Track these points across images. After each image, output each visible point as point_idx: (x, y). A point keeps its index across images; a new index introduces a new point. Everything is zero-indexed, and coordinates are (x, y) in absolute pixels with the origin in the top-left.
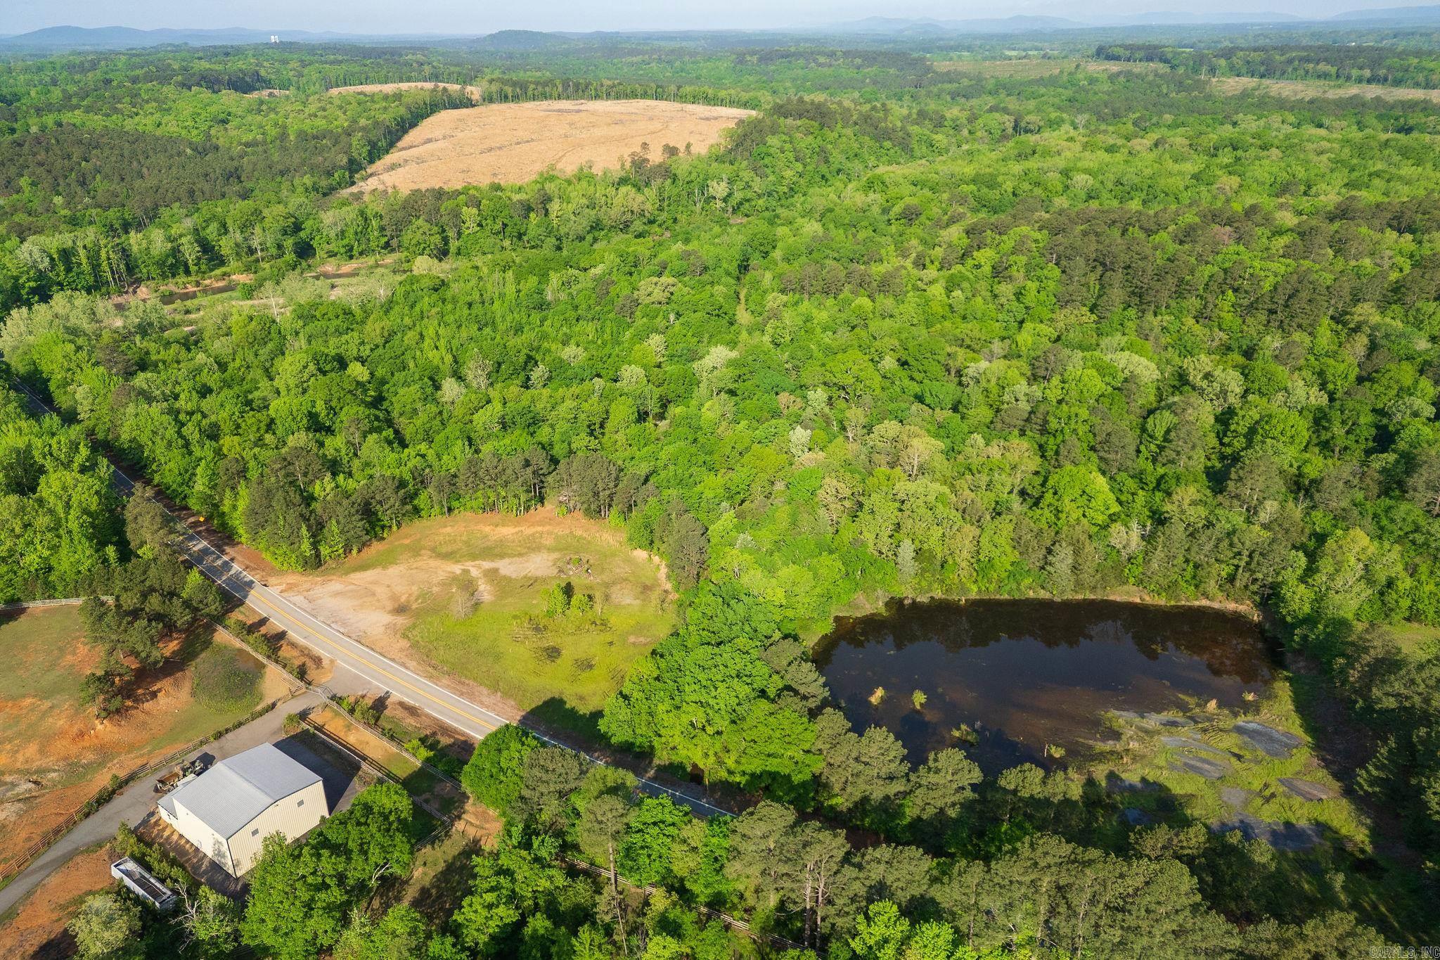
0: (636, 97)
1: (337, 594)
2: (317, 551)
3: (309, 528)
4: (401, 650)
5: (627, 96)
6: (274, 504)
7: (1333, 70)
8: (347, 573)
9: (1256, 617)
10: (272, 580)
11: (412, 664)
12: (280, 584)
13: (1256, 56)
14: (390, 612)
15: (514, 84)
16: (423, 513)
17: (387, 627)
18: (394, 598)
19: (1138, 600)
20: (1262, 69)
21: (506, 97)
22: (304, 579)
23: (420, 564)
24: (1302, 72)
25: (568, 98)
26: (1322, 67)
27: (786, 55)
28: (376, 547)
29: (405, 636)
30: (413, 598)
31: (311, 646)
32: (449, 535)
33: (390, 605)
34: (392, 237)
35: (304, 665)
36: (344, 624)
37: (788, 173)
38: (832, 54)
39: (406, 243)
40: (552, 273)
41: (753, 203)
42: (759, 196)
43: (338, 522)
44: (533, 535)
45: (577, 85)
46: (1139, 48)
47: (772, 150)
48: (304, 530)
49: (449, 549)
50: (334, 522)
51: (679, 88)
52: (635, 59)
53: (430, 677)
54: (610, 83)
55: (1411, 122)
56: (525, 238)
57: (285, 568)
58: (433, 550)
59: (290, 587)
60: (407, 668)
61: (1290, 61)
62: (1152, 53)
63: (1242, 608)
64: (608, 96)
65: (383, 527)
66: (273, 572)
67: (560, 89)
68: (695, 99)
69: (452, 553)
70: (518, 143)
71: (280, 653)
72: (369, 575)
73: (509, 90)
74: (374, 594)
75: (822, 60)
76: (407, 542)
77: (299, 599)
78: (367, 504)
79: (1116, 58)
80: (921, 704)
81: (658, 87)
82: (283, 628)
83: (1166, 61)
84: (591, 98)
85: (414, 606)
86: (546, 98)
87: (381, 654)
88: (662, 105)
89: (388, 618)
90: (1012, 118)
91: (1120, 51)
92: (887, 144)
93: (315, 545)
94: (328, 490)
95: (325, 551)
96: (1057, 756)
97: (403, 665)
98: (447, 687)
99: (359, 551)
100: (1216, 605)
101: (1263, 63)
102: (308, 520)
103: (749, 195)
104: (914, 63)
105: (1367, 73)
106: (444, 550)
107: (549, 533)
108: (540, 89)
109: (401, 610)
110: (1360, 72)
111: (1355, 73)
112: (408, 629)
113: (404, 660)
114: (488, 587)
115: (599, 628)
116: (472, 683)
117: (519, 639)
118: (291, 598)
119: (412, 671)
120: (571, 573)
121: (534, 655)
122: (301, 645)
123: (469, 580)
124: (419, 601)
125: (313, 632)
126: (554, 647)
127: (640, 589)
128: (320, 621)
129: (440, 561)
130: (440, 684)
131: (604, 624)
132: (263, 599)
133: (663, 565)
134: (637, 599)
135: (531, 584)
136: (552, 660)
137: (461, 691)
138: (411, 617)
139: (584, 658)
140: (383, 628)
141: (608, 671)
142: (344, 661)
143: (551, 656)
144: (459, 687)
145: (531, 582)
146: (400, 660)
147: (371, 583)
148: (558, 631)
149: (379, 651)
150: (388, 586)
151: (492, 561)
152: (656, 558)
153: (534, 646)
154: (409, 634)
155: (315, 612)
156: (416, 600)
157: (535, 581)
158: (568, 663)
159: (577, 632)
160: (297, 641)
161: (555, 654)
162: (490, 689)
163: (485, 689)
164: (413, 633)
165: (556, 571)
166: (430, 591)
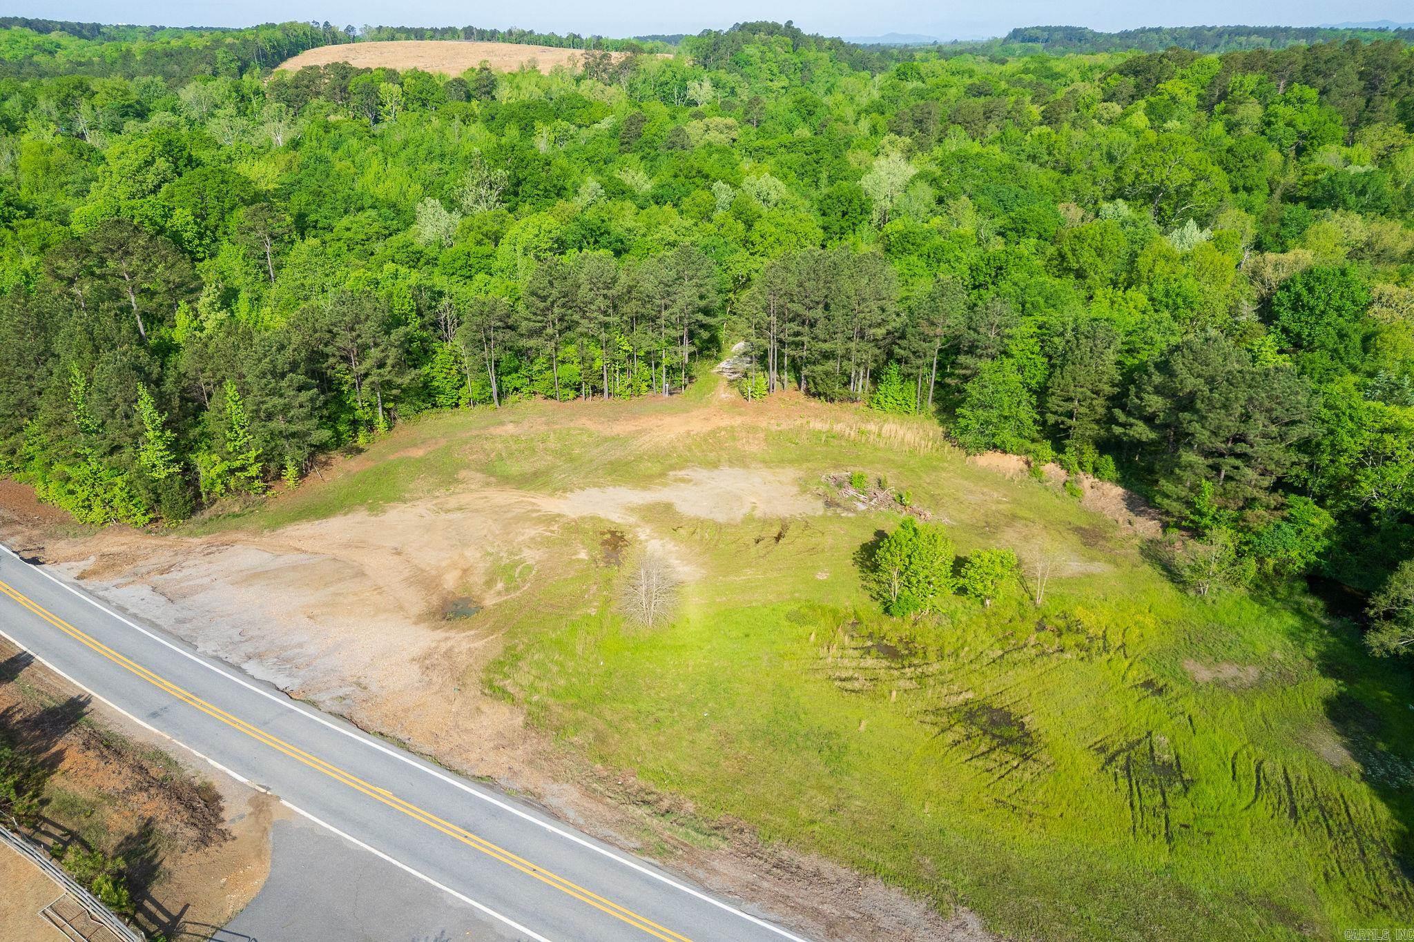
1: (252, 577)
2: (188, 469)
3: (161, 403)
4: (503, 743)
6: (58, 348)
8: (274, 526)
10: (60, 548)
11: (565, 795)
12: (82, 557)
14: (421, 619)
16: (441, 399)
17: (426, 662)
18: (424, 581)
20: (1193, 43)
22: (152, 541)
23: (465, 499)
28: (341, 468)
29: (498, 693)
30: (477, 579)
32: (516, 439)
33: (416, 602)
35: (147, 829)
36: (285, 662)
40: (538, 125)
43: (244, 391)
44: (713, 433)
47: (752, 59)
48: (146, 407)
49: (527, 467)
50: (230, 389)
53: (659, 852)
57: (98, 512)
58: (488, 470)
59: (110, 563)
60: (555, 815)
62: (1072, 34)
65: (355, 423)
66: (62, 526)
69: (536, 474)
71: (57, 784)
72: (337, 528)
74: (360, 574)
76: (419, 453)
77: (136, 594)
78: (316, 357)
79: (1036, 40)
82: (78, 686)
85: (490, 601)
87: (437, 761)
89: (426, 638)
93: (181, 449)
94: (209, 325)
95: (208, 466)
97: (532, 800)
98: (750, 893)
99: (302, 474)
101: (1191, 38)
102: (159, 382)
106: (514, 468)
107: (752, 430)
109: (453, 612)
112: (497, 666)
113: (530, 779)
114: (670, 546)
115: (1069, 640)
116: (827, 867)
117: (857, 685)
118: (112, 594)
119: (579, 829)
120: (861, 507)
121: (950, 737)
122: (140, 749)
123: (613, 533)
124: (500, 586)
125: (180, 692)
126: (987, 708)
127: (1074, 539)
128: (204, 655)
129: (515, 492)
130: (715, 882)
131: (1074, 627)
132: (21, 599)
133: (1087, 480)
134: (1092, 559)
135: (778, 539)
136: (1026, 757)
137: (816, 914)
138: (492, 631)
139: (1121, 741)
140: (415, 671)
141: (1248, 786)
142: (308, 800)
143: (1007, 742)
144: (799, 892)
145: (775, 530)
146: (518, 785)
147: (347, 546)
148: (956, 654)
149: (427, 749)
150: (398, 552)
151: (645, 488)
152: (1051, 470)
153: (921, 705)
154: (508, 684)
155: (183, 630)
156: (490, 583)
157: (785, 527)
158: (1088, 764)
159: (1016, 656)
160: (126, 732)
161: (1015, 732)
162: (915, 895)
163: (894, 894)
164: (519, 680)
165: (820, 504)
166: (521, 561)
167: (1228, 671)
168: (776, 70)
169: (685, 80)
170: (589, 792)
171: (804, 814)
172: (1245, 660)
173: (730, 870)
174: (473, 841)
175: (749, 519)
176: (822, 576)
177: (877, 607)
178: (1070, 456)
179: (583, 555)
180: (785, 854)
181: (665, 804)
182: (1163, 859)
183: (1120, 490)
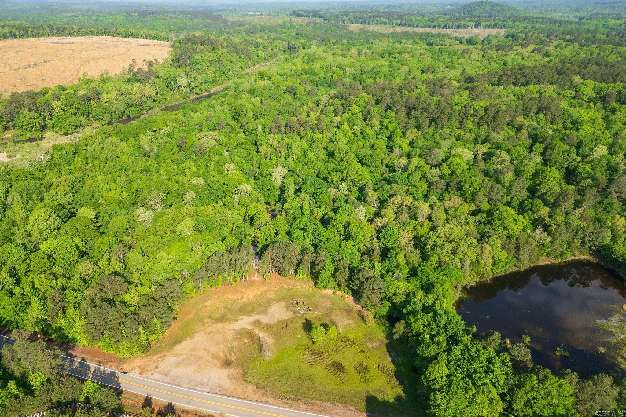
0: (94, 34)
1: (178, 364)
4: (255, 392)
5: (89, 34)
7: (387, 21)
8: (171, 348)
9: (594, 260)
10: (126, 368)
11: (271, 400)
12: (134, 369)
13: (358, 15)
14: (222, 367)
15: (18, 28)
17: (229, 378)
18: (215, 356)
19: (549, 263)
20: (361, 20)
21: (15, 35)
23: (211, 329)
24: (376, 22)
25: (54, 36)
26: (383, 19)
27: (151, 13)
29: (248, 382)
30: (227, 354)
31: (198, 408)
32: (212, 305)
33: (217, 363)
34: (8, 122)
36: (203, 385)
37: (210, 72)
38: (174, 13)
39: (19, 124)
41: (199, 88)
42: (201, 84)
43: (158, 318)
45: (58, 29)
46: (310, 11)
47: (198, 61)
48: (141, 330)
49: (220, 314)
50: (155, 318)
51: (116, 29)
52: (69, 15)
53: (291, 406)
54: (77, 27)
55: (432, 41)
56: (91, 115)
58: (210, 317)
59: (143, 369)
60: (272, 404)
61: (370, 17)
62: (316, 14)
63: (586, 257)
64: (77, 34)
67: (48, 30)
68: (127, 35)
69: (224, 317)
70: (45, 62)
73: (17, 32)
74: (201, 358)
75: (171, 15)
76: (191, 316)
77: (156, 376)
79: (302, 16)
80: (529, 342)
81: (105, 29)
82: (166, 401)
83: (320, 17)
84: (68, 35)
85: (233, 359)
86: (40, 36)
87: (247, 400)
88: (110, 38)
89: (226, 372)
90: (287, 42)
91: (302, 13)
92: (243, 56)
94: (135, 298)
96: (603, 351)
97: (266, 403)
98: (307, 410)
99: (168, 331)
100: (577, 258)
101: (360, 18)
103: (197, 84)
104: (218, 17)
105: (399, 22)
106: (217, 316)
108: (36, 31)
109: (227, 364)
110: (396, 22)
111: (395, 22)
112: (244, 376)
113: (264, 399)
114: (265, 334)
115: (348, 343)
116: (317, 402)
117: (312, 363)
118: (152, 377)
119: (277, 406)
120: (301, 312)
121: (330, 371)
122: (191, 411)
123: (250, 332)
124: (233, 354)
125: (190, 398)
126: (335, 363)
127: (345, 313)
128: (185, 388)
129: (221, 324)
130: (302, 409)
131: (348, 340)
132: (133, 384)
133: (346, 296)
134: (350, 319)
135: (287, 326)
136: (343, 372)
137: (318, 410)
138: (238, 367)
139: (358, 365)
140: (228, 380)
141: (377, 369)
142: (230, 413)
143: (340, 369)
144: (314, 407)
145: (285, 324)
146: (263, 400)
147: (192, 350)
148: (328, 351)
149: (243, 397)
150: (205, 350)
151: (251, 316)
152: (338, 292)
153: (324, 365)
154: (248, 379)
155: (176, 382)
156: (230, 354)
157: (287, 323)
158: (353, 371)
159: (339, 349)
160: (186, 409)
161: (341, 367)
162: (331, 403)
163: (328, 404)
164: (250, 378)
165: (292, 313)
166: (234, 346)
167: (374, 344)
168: (209, 65)
169: (175, 77)
170: (275, 399)
171: (311, 393)
172: (377, 341)
173: (303, 407)
174: (262, 412)
175: (278, 322)
176: (299, 336)
177: (311, 342)
178: (342, 289)
179: (246, 341)
180: (310, 401)
181: (288, 398)
182: (365, 386)
183: (353, 298)
